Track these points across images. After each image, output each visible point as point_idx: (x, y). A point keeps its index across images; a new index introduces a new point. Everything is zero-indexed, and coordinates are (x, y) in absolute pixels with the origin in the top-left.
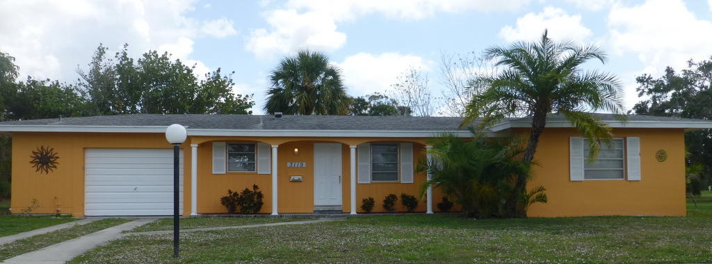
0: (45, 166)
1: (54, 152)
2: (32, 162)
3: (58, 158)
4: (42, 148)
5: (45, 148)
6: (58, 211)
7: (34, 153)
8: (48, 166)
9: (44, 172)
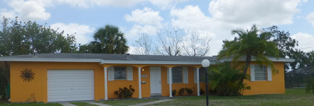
0: (28, 78)
1: (32, 71)
2: (21, 76)
3: (34, 74)
4: (26, 69)
5: (28, 69)
6: (35, 100)
7: (22, 72)
8: (29, 78)
9: (28, 81)
